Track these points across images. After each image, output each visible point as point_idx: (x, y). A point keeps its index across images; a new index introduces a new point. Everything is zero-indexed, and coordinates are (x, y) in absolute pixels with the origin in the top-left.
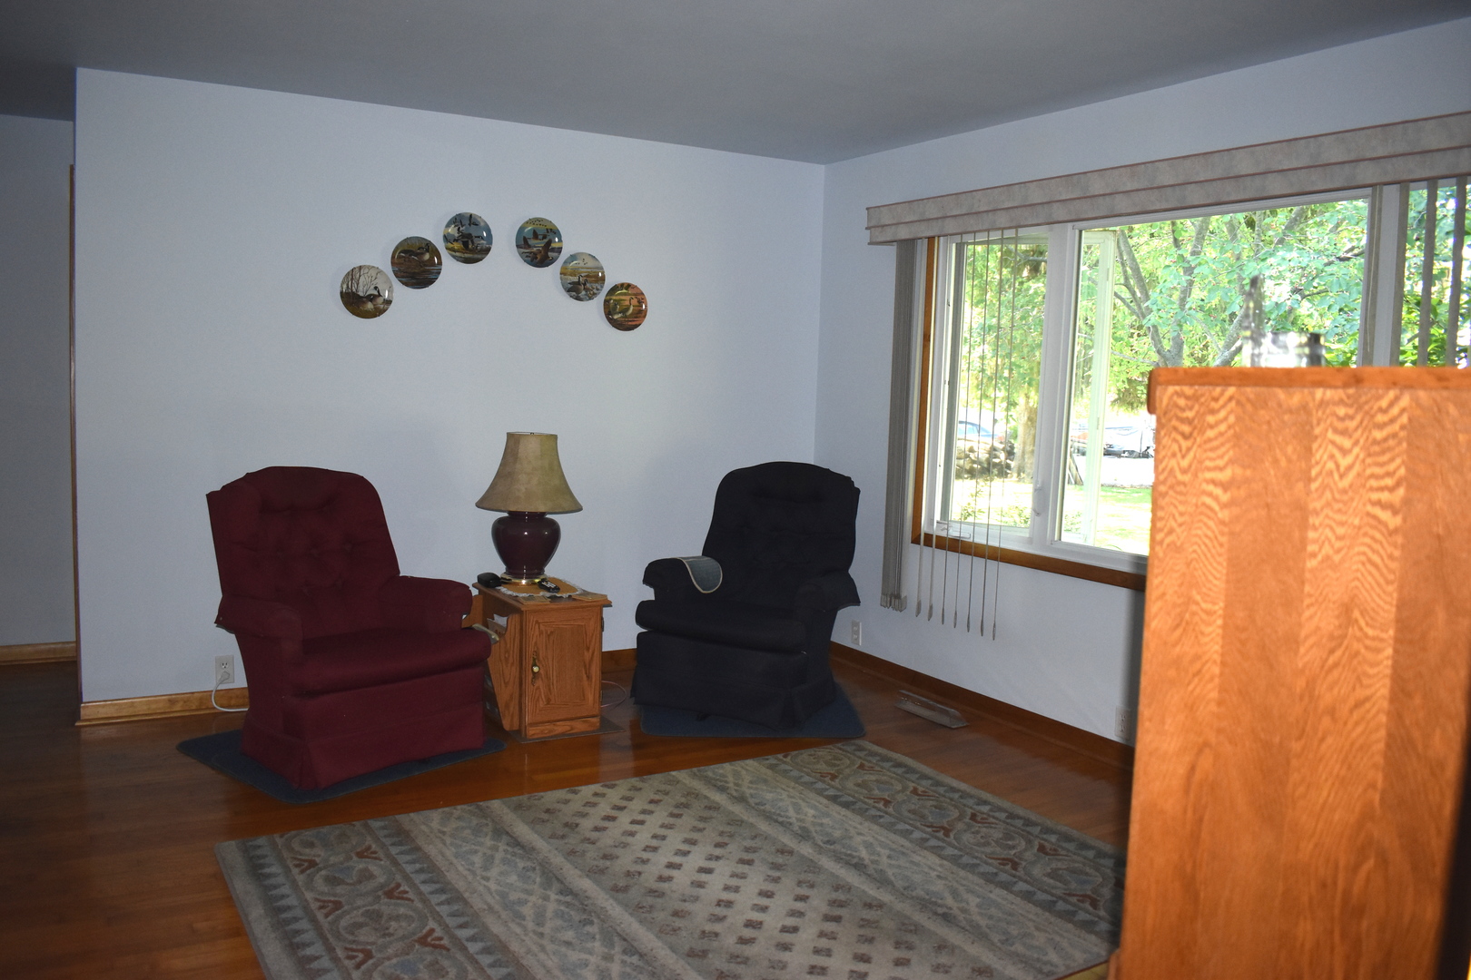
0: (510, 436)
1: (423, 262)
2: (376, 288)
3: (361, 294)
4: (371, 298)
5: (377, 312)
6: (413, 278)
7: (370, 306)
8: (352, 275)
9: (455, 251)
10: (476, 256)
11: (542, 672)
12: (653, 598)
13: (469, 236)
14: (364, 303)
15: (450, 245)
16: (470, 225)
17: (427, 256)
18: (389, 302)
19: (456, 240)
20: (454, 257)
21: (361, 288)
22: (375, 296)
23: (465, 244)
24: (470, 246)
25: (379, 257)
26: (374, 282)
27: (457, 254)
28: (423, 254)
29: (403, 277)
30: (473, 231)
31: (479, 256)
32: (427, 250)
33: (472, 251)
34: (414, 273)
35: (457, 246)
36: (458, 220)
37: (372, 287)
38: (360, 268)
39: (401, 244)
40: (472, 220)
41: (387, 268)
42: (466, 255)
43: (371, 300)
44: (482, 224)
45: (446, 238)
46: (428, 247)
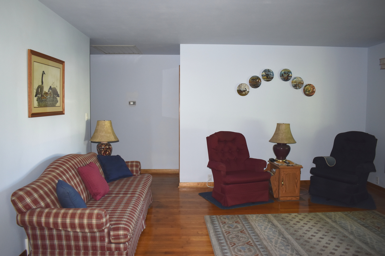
0: (278, 124)
1: (257, 82)
2: (245, 89)
3: (242, 90)
4: (244, 91)
5: (246, 94)
6: (254, 86)
7: (244, 93)
8: (240, 86)
9: (264, 79)
10: (270, 79)
11: (284, 184)
12: (315, 167)
13: (268, 75)
14: (243, 92)
15: (263, 77)
16: (268, 72)
17: (258, 80)
18: (248, 92)
19: (265, 76)
20: (264, 80)
21: (242, 89)
22: (245, 91)
23: (267, 77)
24: (268, 77)
25: (246, 81)
26: (245, 87)
27: (265, 79)
28: (257, 80)
29: (252, 86)
30: (269, 73)
31: (271, 79)
32: (258, 79)
33: (269, 78)
34: (255, 84)
35: (265, 77)
36: (265, 71)
37: (245, 88)
38: (242, 84)
39: (251, 78)
40: (269, 71)
41: (248, 83)
42: (267, 79)
43: (244, 92)
44: (271, 71)
45: (262, 76)
46: (258, 78)
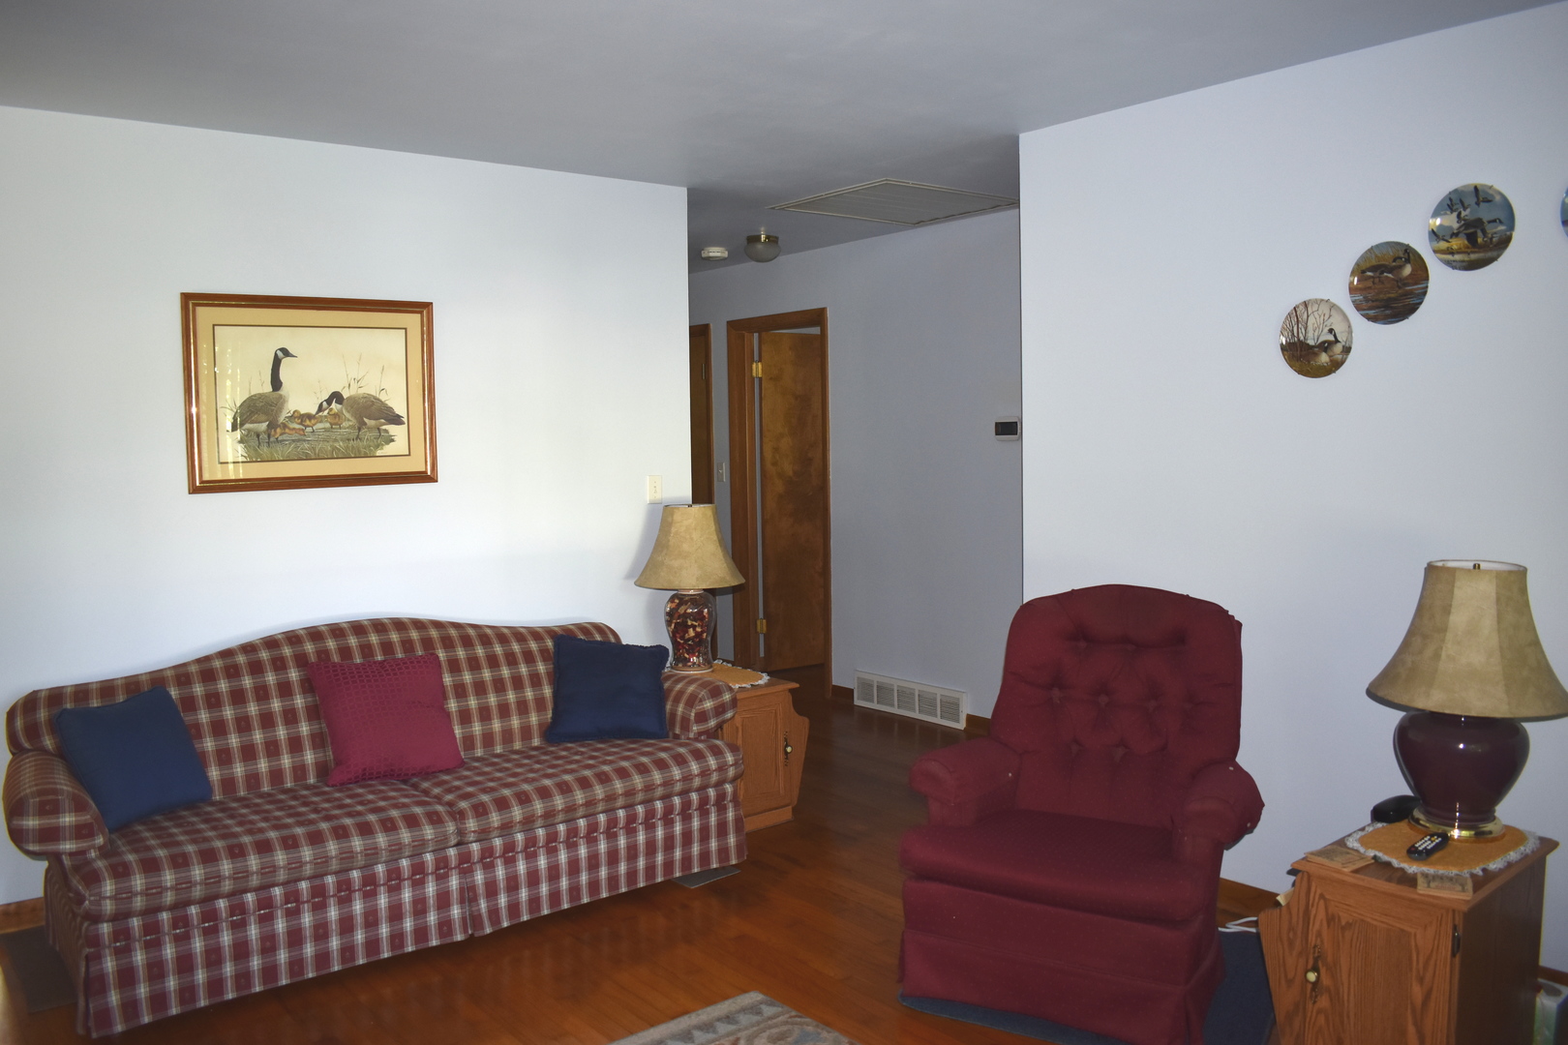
0: (1431, 570)
1: (1401, 280)
2: (1331, 331)
3: (1311, 342)
4: (1326, 346)
5: (1335, 365)
6: (1387, 307)
7: (1324, 358)
8: (1297, 316)
9: (1452, 253)
10: (1489, 254)
11: (1326, 981)
13: (1478, 223)
14: (1316, 355)
15: (1443, 245)
16: (1478, 204)
17: (1408, 270)
18: (1347, 350)
19: (1455, 235)
20: (1448, 263)
21: (1310, 334)
22: (1330, 343)
23: (1472, 238)
24: (1480, 240)
25: (1335, 286)
26: (1328, 323)
27: (1457, 257)
28: (1401, 267)
29: (1370, 309)
30: (1485, 213)
31: (1495, 254)
32: (1408, 261)
33: (1485, 247)
34: (1389, 299)
35: (1455, 243)
36: (1453, 202)
37: (1326, 330)
38: (1306, 304)
39: (1365, 257)
40: (1480, 195)
41: (1344, 301)
42: (1473, 256)
43: (1326, 350)
44: (1498, 198)
45: (1435, 235)
46: (1408, 254)
